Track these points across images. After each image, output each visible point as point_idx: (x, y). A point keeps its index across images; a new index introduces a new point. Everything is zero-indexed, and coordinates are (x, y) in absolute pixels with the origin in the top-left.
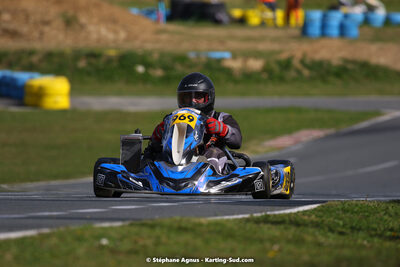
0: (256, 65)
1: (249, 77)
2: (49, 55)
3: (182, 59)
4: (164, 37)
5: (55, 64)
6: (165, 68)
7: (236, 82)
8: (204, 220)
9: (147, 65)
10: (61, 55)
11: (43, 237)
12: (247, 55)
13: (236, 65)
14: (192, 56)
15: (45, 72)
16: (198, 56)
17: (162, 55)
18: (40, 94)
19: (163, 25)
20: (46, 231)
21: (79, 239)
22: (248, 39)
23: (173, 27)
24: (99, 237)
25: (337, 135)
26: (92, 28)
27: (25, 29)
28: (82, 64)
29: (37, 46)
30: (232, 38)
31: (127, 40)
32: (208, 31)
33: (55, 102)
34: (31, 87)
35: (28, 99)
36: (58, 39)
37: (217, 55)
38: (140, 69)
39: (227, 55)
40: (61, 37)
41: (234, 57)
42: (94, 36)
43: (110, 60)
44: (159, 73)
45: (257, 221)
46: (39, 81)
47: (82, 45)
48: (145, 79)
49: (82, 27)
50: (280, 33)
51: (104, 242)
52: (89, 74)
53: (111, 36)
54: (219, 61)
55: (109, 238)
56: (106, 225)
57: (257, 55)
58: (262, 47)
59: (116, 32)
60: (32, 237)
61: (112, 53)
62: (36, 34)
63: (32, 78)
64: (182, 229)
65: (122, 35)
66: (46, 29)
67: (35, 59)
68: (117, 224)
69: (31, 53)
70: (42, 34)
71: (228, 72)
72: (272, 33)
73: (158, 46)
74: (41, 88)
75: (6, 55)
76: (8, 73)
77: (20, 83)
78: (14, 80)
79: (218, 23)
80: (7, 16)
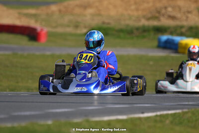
2: (191, 28)
11: (184, 113)
15: (188, 36)
18: (186, 47)
20: (185, 110)
27: (179, 15)
29: (185, 23)
34: (181, 44)
35: (180, 50)
36: (195, 20)
46: (185, 41)
60: (179, 113)
62: (184, 18)
63: (182, 39)
66: (189, 15)
67: (184, 30)
69: (182, 27)
70: (187, 17)
74: (186, 45)
75: (169, 28)
76: (170, 37)
77: (176, 42)
78: (173, 41)
80: (170, 9)
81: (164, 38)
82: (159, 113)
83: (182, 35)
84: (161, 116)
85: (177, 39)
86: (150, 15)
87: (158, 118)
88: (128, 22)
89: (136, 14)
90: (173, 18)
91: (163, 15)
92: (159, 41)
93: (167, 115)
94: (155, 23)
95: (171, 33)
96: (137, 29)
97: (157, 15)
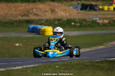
0: (106, 21)
1: (104, 25)
2: (47, 20)
3: (85, 20)
4: (80, 14)
5: (48, 23)
6: (80, 23)
7: (101, 26)
9: (75, 22)
10: (50, 20)
12: (104, 19)
13: (100, 21)
14: (88, 19)
16: (89, 19)
17: (79, 19)
18: (44, 31)
19: (80, 11)
22: (104, 14)
23: (82, 12)
26: (59, 12)
27: (40, 13)
28: (56, 23)
29: (44, 18)
30: (99, 14)
31: (69, 16)
32: (93, 12)
33: (49, 33)
34: (41, 29)
35: (41, 33)
36: (49, 16)
37: (95, 19)
38: (73, 24)
39: (98, 19)
40: (50, 15)
41: (100, 19)
42: (60, 15)
43: (64, 21)
44: (78, 24)
46: (44, 28)
47: (56, 17)
48: (74, 26)
49: (56, 12)
53: (64, 15)
54: (96, 20)
57: (106, 19)
58: (108, 16)
59: (66, 13)
61: (65, 19)
62: (43, 15)
63: (42, 27)
65: (68, 14)
66: (46, 13)
67: (43, 22)
69: (42, 20)
70: (45, 14)
71: (98, 24)
73: (78, 17)
74: (44, 30)
75: (34, 20)
76: (35, 26)
77: (38, 28)
79: (95, 10)
80: (34, 10)
81: (32, 26)
82: (24, 67)
83: (42, 24)
84: (26, 68)
85: (39, 27)
86: (23, 14)
87: (24, 69)
88: (10, 18)
89: (15, 13)
90: (37, 15)
91: (31, 14)
92: (29, 28)
94: (26, 18)
95: (36, 24)
96: (16, 22)
97: (28, 13)
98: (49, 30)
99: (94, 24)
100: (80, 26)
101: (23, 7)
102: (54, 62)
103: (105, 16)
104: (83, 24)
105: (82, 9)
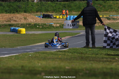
0: (58, 25)
1: (57, 27)
2: (22, 24)
3: (45, 24)
4: (42, 21)
5: (23, 26)
6: (42, 26)
7: (55, 28)
8: (48, 51)
9: (39, 26)
10: (24, 24)
12: (56, 24)
14: (47, 24)
15: (21, 27)
17: (42, 24)
18: (20, 31)
20: (20, 54)
21: (26, 55)
24: (29, 55)
25: (73, 37)
27: (18, 20)
30: (54, 21)
32: (50, 19)
33: (23, 33)
35: (18, 32)
36: (23, 22)
37: (51, 24)
38: (38, 26)
39: (53, 24)
40: (24, 21)
41: (54, 24)
42: (30, 21)
43: (32, 25)
45: (57, 51)
46: (20, 29)
47: (28, 23)
48: (39, 28)
49: (28, 19)
50: (62, 19)
51: (30, 55)
52: (29, 27)
55: (31, 55)
56: (31, 53)
58: (59, 22)
59: (33, 20)
60: (17, 55)
64: (44, 53)
65: (35, 21)
66: (21, 20)
67: (19, 25)
68: (32, 52)
69: (19, 24)
71: (53, 26)
72: (61, 20)
73: (41, 22)
75: (14, 24)
76: (14, 28)
78: (16, 29)
79: (51, 18)
80: (14, 18)
81: (12, 28)
82: (10, 55)
83: (19, 27)
84: (11, 56)
85: (17, 28)
86: (7, 20)
87: (10, 57)
89: (2, 20)
90: (16, 21)
91: (12, 20)
92: (11, 29)
93: (13, 56)
94: (9, 23)
95: (15, 27)
96: (3, 25)
97: (10, 20)
98: (23, 31)
99: (50, 27)
100: (42, 28)
101: (7, 16)
102: (27, 52)
103: (57, 22)
104: (44, 27)
105: (43, 18)
